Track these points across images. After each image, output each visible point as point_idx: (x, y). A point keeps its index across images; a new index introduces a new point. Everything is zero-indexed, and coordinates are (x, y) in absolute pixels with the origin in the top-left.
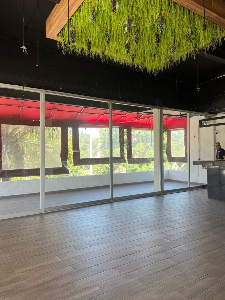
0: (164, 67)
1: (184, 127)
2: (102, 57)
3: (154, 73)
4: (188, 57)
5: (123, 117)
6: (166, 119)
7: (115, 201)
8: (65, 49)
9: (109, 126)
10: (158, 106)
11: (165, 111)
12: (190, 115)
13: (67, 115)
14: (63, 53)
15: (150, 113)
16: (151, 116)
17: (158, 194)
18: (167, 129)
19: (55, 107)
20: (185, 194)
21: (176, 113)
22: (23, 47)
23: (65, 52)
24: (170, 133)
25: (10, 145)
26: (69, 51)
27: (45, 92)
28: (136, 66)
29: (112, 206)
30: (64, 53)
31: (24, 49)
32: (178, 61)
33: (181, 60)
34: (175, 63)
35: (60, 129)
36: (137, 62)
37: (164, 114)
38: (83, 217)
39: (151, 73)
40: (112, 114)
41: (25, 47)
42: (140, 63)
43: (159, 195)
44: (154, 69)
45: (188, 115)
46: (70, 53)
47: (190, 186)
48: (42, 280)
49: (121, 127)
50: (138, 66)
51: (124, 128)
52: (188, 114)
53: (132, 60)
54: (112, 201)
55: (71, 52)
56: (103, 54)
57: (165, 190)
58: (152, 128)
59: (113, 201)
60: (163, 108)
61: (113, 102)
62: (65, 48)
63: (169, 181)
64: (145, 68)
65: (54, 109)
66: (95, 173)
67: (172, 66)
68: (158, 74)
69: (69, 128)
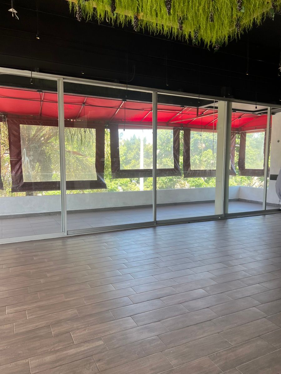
0: (229, 37)
1: (264, 128)
2: (135, 23)
3: (215, 47)
4: (265, 18)
5: (178, 114)
6: (240, 117)
7: (159, 225)
8: (80, 13)
9: (153, 126)
10: (224, 97)
11: (235, 105)
12: (272, 110)
13: (103, 112)
14: (77, 18)
15: (212, 107)
16: (213, 111)
17: (220, 218)
18: (241, 131)
19: (85, 101)
20: (257, 218)
21: (251, 107)
22: (11, 10)
23: (80, 17)
24: (245, 136)
25: (32, 151)
26: (87, 15)
27: (64, 78)
28: (187, 37)
29: (155, 231)
30: (79, 19)
31: (14, 13)
32: (249, 25)
33: (254, 23)
34: (245, 28)
35: (94, 131)
36: (188, 30)
37: (235, 110)
38: (112, 243)
39: (211, 46)
40: (157, 109)
41: (14, 10)
42: (193, 31)
43: (220, 220)
44: (214, 40)
45: (269, 111)
46: (89, 19)
47: (265, 209)
48: (34, 325)
49: (175, 128)
50: (190, 36)
51: (180, 129)
52: (269, 108)
53: (180, 26)
54: (155, 224)
55: (90, 16)
56: (136, 18)
57: (229, 213)
58: (215, 129)
59: (157, 225)
60: (232, 99)
61: (159, 92)
62: (81, 11)
63: (239, 200)
64: (202, 39)
65: (84, 103)
66: (150, 188)
67: (241, 34)
68: (220, 47)
69: (106, 129)
